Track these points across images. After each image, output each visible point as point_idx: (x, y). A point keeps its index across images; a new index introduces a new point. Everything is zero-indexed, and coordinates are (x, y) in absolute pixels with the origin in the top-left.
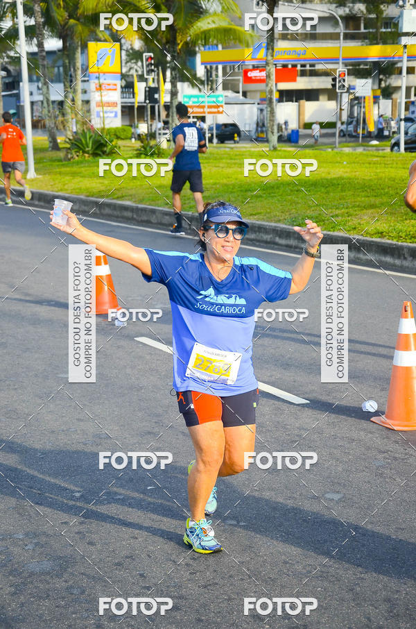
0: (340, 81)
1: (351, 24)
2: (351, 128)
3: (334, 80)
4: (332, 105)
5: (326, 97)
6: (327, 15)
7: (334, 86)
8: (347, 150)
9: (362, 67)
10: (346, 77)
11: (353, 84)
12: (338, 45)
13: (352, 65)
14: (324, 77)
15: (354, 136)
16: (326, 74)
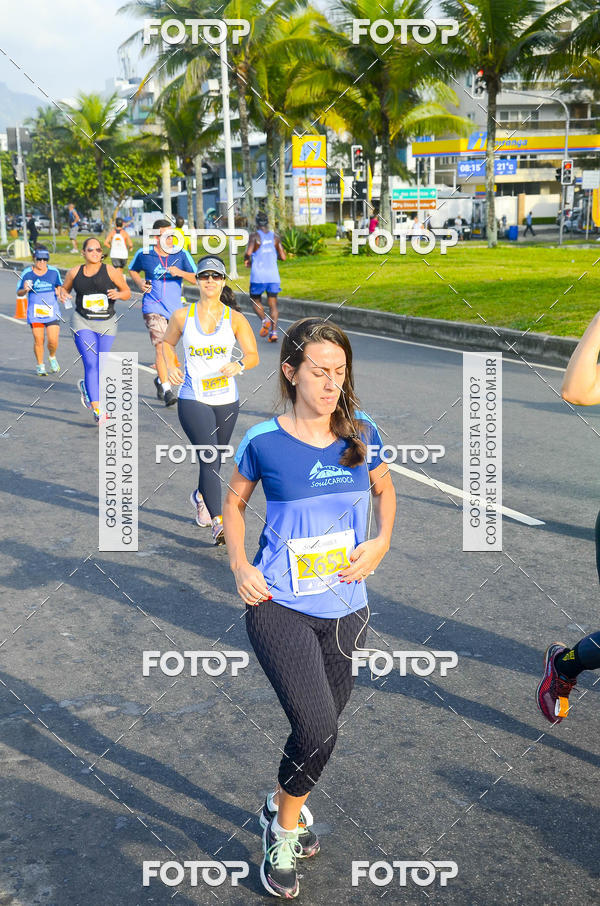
0: (565, 173)
1: (577, 111)
2: (576, 223)
3: (559, 171)
4: (555, 198)
5: (548, 191)
6: (550, 102)
7: (558, 178)
8: (572, 248)
9: (588, 157)
10: (572, 169)
11: (579, 175)
12: (564, 134)
13: (578, 156)
14: (546, 170)
15: (579, 233)
16: (549, 165)
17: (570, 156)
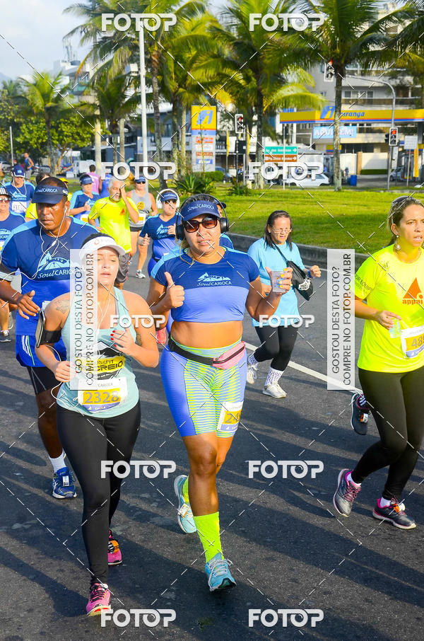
0: (392, 137)
1: (401, 91)
2: (399, 174)
3: (387, 136)
4: (384, 156)
5: (380, 150)
6: (381, 85)
7: (387, 141)
8: (396, 192)
9: (409, 126)
10: (397, 134)
11: (402, 139)
12: (391, 109)
13: (401, 125)
14: (378, 134)
15: (402, 181)
16: (380, 131)
17: (396, 125)
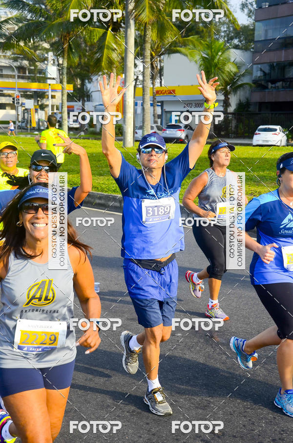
0: (17, 100)
1: (21, 70)
2: (24, 125)
3: (14, 99)
4: (13, 112)
5: (10, 108)
6: (8, 65)
7: (14, 102)
8: (22, 136)
9: (28, 93)
10: (20, 98)
11: (24, 102)
12: (15, 81)
13: (23, 92)
14: (8, 97)
15: (26, 129)
16: (9, 96)
17: (20, 92)
